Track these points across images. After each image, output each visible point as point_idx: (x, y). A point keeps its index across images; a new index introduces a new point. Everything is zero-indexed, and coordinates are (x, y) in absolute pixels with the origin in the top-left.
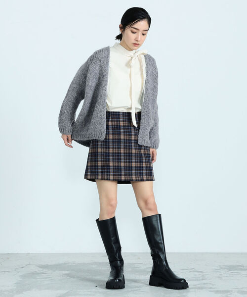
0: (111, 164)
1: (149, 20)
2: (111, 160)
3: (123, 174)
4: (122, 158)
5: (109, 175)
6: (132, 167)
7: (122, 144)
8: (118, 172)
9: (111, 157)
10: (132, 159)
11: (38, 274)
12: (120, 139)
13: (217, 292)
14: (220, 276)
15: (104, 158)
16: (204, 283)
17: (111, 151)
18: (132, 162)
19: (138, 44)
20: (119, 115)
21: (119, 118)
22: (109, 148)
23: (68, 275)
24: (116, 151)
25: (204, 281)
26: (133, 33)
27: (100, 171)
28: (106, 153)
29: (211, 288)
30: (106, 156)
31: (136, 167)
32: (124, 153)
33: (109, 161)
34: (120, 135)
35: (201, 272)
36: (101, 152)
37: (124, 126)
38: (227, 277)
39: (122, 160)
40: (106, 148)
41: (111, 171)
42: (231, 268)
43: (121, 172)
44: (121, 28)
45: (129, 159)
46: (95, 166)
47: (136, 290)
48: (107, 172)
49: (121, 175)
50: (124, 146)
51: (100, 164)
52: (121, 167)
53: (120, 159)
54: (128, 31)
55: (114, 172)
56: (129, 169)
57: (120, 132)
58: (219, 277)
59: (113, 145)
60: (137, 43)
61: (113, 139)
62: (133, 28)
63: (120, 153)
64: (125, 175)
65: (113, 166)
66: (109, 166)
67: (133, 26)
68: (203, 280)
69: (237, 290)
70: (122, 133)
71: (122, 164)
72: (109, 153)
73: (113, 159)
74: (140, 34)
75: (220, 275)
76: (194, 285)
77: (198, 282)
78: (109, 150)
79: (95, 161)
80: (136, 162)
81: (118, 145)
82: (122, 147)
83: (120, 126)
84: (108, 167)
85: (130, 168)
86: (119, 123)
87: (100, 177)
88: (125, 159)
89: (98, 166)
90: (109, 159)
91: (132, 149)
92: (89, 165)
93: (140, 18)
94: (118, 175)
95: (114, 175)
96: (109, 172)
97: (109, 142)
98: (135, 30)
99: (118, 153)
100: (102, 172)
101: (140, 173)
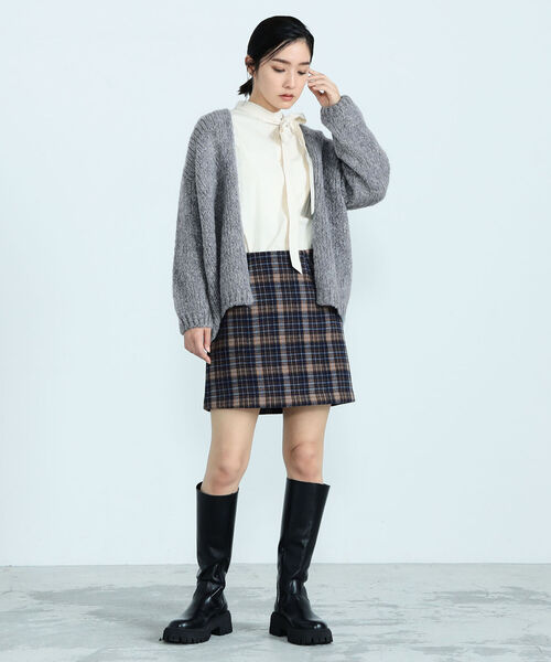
0: (259, 371)
1: (310, 41)
2: (259, 362)
3: (288, 391)
4: (284, 355)
5: (257, 396)
6: (306, 373)
7: (281, 324)
8: (278, 388)
9: (258, 356)
10: (304, 357)
11: (30, 611)
12: (276, 314)
13: (430, 650)
14: (437, 615)
15: (242, 360)
16: (401, 632)
17: (257, 341)
18: (305, 363)
19: (292, 96)
20: (270, 259)
21: (271, 266)
22: (252, 336)
23: (97, 614)
24: (269, 340)
25: (399, 627)
26: (277, 70)
27: (236, 388)
28: (247, 347)
29: (415, 642)
30: (247, 353)
31: (315, 373)
32: (287, 345)
33: (254, 366)
34: (275, 303)
35: (395, 607)
36: (236, 347)
37: (282, 283)
38: (450, 616)
39: (284, 361)
40: (246, 336)
41: (261, 386)
42: (460, 597)
43: (283, 388)
44: (249, 65)
45: (299, 357)
46: (225, 379)
47: (250, 648)
48: (251, 390)
49: (283, 394)
50: (286, 327)
51: (234, 373)
52: (282, 375)
53: (280, 358)
54: (266, 68)
55: (267, 389)
56: (300, 380)
57: (275, 297)
58: (433, 618)
59: (261, 329)
60: (289, 92)
61: (260, 315)
62: (277, 60)
63: (279, 345)
64: (292, 394)
65: (265, 376)
66: (255, 376)
67: (276, 57)
68: (396, 624)
69: (474, 646)
70: (279, 299)
71: (285, 369)
72: (253, 347)
73: (263, 359)
74: (293, 71)
75: (437, 612)
76: (378, 636)
77: (386, 629)
78: (252, 341)
79: (224, 368)
80: (313, 362)
81: (272, 328)
82: (282, 330)
83: (273, 283)
84: (253, 380)
85: (303, 377)
86: (272, 277)
87: (236, 402)
88: (289, 358)
89: (230, 378)
90: (254, 360)
91: (302, 333)
92: (213, 377)
93: (288, 37)
94: (278, 395)
95: (267, 395)
96: (257, 390)
97: (251, 322)
98: (280, 66)
99: (273, 345)
100: (240, 391)
101: (326, 386)
